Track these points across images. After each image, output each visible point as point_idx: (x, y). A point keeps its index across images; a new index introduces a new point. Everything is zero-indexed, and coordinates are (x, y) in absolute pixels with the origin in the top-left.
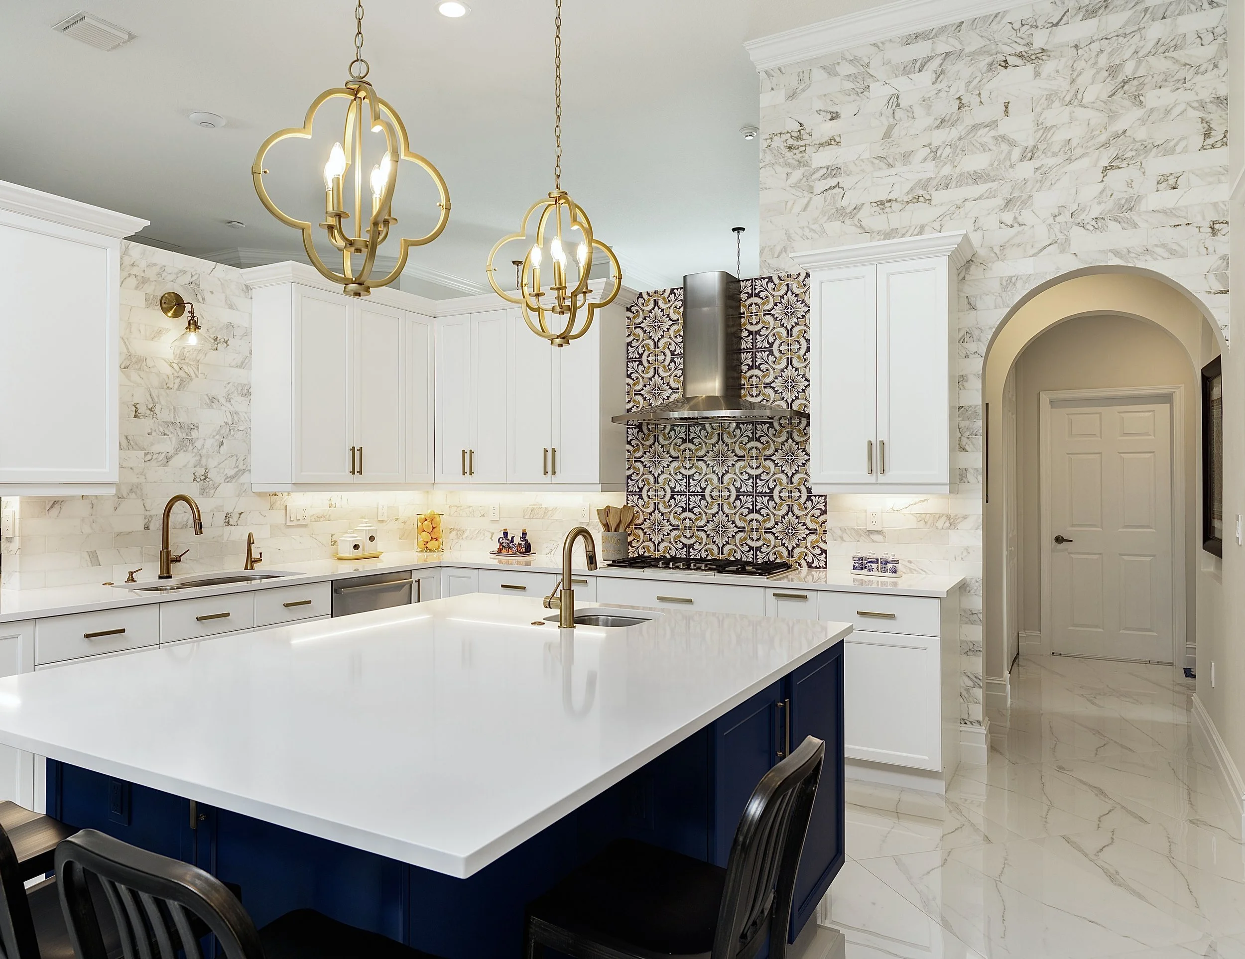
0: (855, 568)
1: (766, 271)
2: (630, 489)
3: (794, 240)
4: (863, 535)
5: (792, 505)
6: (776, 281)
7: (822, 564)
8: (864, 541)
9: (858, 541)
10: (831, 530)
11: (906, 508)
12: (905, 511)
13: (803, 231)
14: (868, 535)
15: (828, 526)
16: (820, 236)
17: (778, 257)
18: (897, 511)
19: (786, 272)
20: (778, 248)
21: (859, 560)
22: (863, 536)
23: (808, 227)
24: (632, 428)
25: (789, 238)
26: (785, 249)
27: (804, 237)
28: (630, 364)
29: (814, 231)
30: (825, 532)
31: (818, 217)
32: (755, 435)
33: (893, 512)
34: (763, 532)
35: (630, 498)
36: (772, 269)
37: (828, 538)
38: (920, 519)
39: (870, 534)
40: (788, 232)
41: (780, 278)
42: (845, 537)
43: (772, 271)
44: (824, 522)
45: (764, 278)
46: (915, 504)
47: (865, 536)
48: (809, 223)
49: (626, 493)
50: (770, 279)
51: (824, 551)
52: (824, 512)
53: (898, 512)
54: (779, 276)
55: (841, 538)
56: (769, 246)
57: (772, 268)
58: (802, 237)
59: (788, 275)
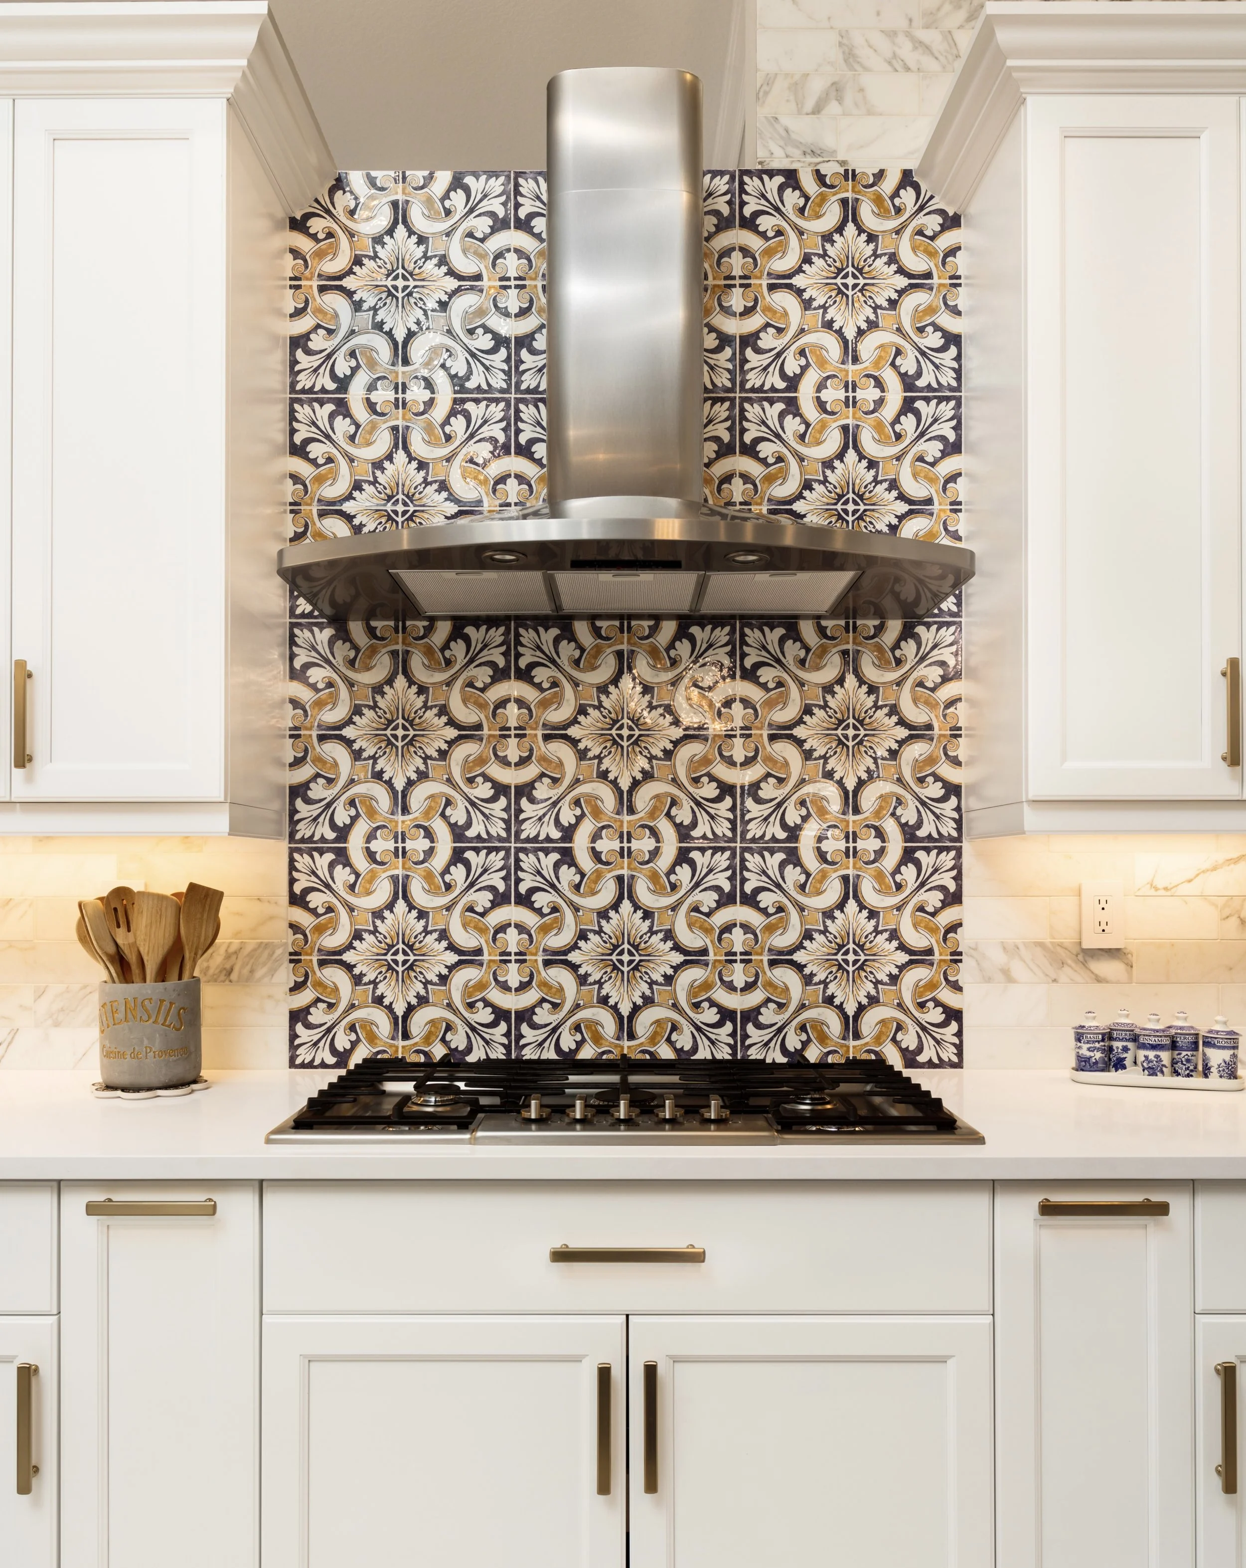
0: (1084, 1064)
1: (778, 152)
2: (304, 831)
3: (866, 69)
4: (1069, 962)
5: (858, 876)
6: (810, 185)
7: (949, 1054)
8: (1073, 981)
9: (1055, 981)
10: (975, 949)
11: (1190, 881)
12: (1186, 889)
13: (894, 43)
14: (1084, 964)
15: (964, 938)
16: (944, 67)
17: (817, 110)
18: (1166, 889)
19: (843, 163)
20: (817, 87)
21: (1103, 1040)
22: (1070, 966)
23: (908, 34)
24: (310, 627)
25: (850, 57)
26: (836, 91)
27: (896, 64)
28: (302, 412)
29: (927, 49)
30: (956, 957)
31: (939, 9)
32: (742, 660)
33: (1153, 892)
34: (766, 964)
35: (302, 861)
36: (798, 147)
37: (965, 974)
38: (1227, 912)
39: (1087, 958)
40: (845, 41)
41: (820, 178)
42: (1018, 969)
43: (796, 153)
44: (954, 927)
45: (771, 174)
46: (1214, 869)
47: (1073, 965)
48: (911, 20)
49: (283, 846)
50: (791, 178)
51: (954, 1015)
52: (954, 898)
53: (1169, 893)
54: (818, 171)
55: (1007, 976)
56: (787, 75)
57: (797, 144)
58: (890, 63)
59: (846, 171)
